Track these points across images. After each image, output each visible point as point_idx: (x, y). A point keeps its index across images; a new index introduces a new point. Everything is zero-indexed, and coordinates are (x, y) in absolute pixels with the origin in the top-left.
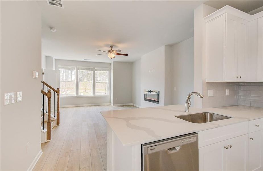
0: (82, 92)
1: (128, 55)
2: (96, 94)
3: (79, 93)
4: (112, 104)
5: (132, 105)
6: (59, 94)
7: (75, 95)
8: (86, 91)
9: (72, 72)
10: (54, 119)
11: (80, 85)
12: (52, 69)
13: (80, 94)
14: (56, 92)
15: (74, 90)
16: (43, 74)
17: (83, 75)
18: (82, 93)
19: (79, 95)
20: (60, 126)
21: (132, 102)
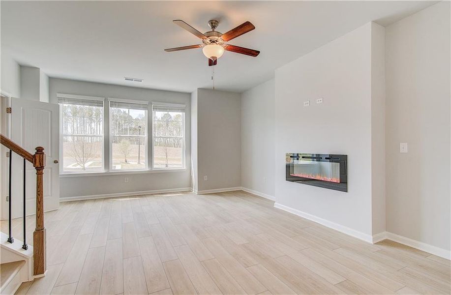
0: (119, 164)
1: (259, 52)
2: (155, 166)
3: (113, 165)
4: (195, 190)
5: (241, 191)
6: (42, 167)
7: (102, 170)
8: (126, 161)
9: (98, 125)
10: (23, 256)
11: (115, 148)
12: (39, 99)
13: (115, 167)
14: (32, 159)
15: (101, 159)
16: (9, 110)
17: (119, 131)
18: (117, 166)
19: (113, 169)
20: (44, 279)
21: (240, 184)
